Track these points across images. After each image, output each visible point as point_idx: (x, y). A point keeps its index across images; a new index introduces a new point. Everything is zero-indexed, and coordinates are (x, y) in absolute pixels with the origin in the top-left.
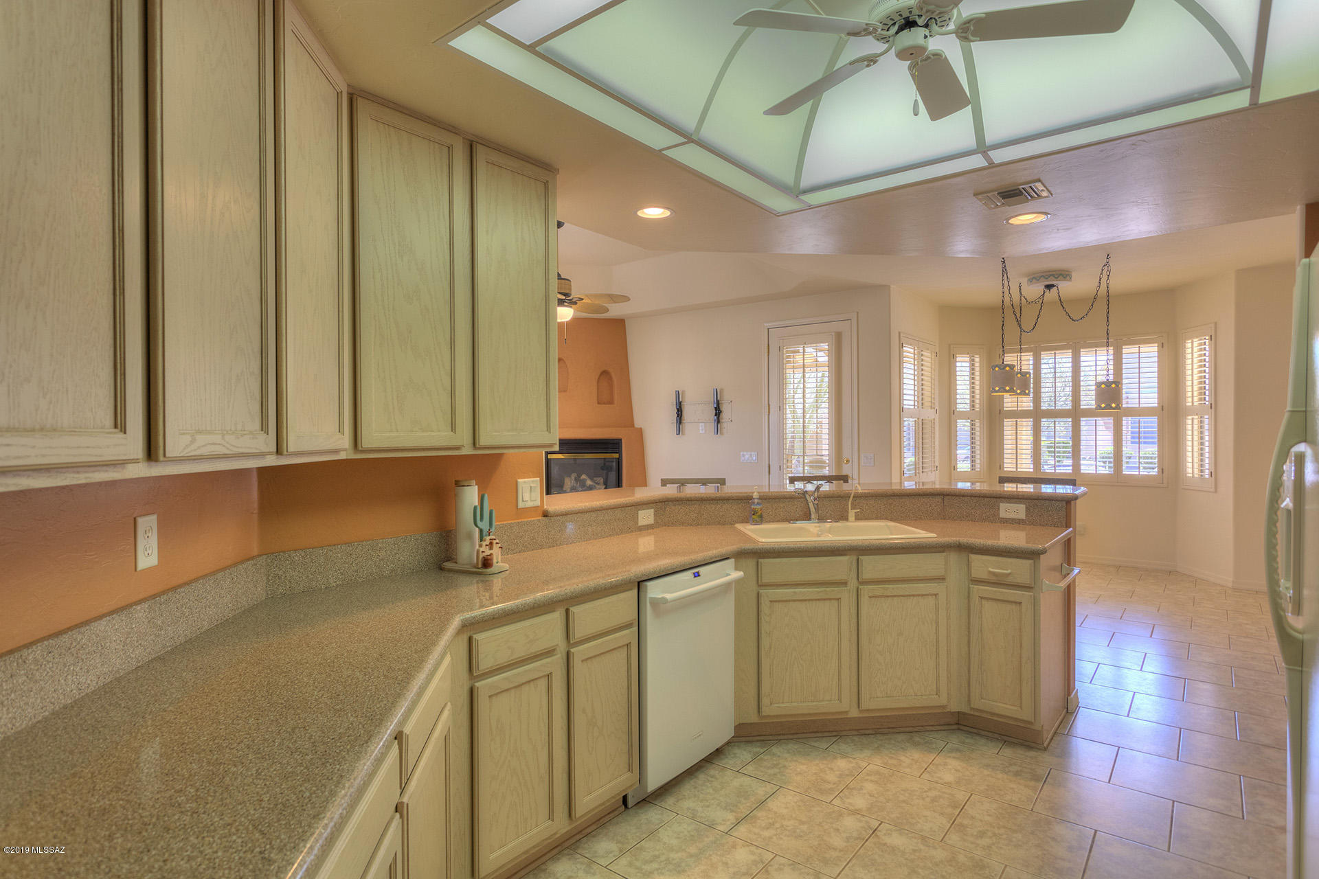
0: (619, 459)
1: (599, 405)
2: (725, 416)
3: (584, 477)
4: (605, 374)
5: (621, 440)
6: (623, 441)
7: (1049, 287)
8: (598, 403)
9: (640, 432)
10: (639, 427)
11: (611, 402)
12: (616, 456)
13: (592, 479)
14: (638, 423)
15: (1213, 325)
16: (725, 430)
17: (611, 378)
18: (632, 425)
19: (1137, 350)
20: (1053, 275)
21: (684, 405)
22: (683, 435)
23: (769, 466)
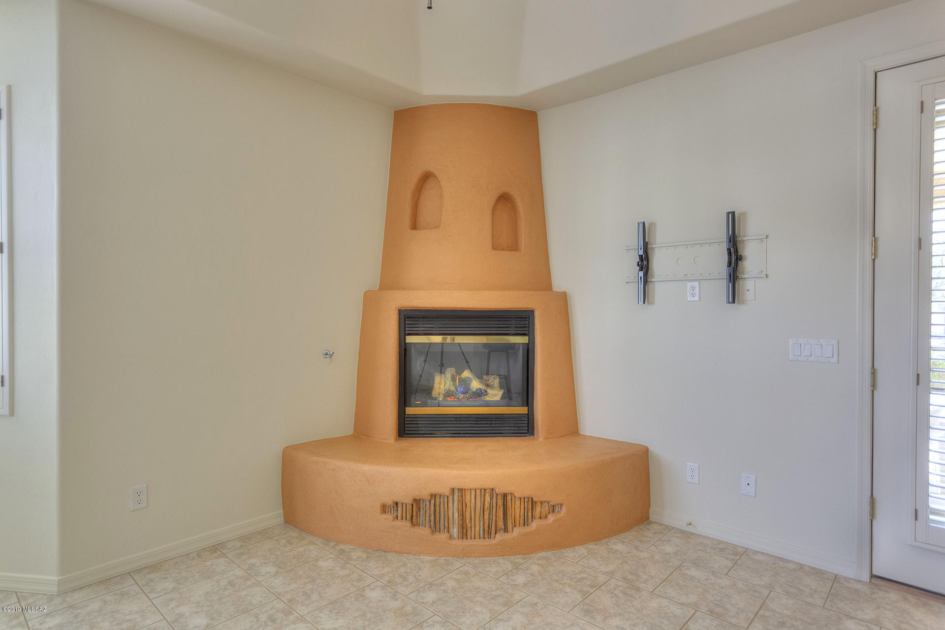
0: (528, 344)
1: (495, 252)
2: (750, 265)
3: (466, 374)
4: (504, 199)
5: (533, 312)
6: (537, 314)
8: (495, 247)
9: (564, 298)
10: (563, 291)
11: (514, 247)
12: (523, 340)
13: (480, 377)
14: (559, 283)
16: (749, 296)
17: (514, 209)
18: (549, 287)
21: (653, 249)
22: (652, 303)
23: (874, 373)
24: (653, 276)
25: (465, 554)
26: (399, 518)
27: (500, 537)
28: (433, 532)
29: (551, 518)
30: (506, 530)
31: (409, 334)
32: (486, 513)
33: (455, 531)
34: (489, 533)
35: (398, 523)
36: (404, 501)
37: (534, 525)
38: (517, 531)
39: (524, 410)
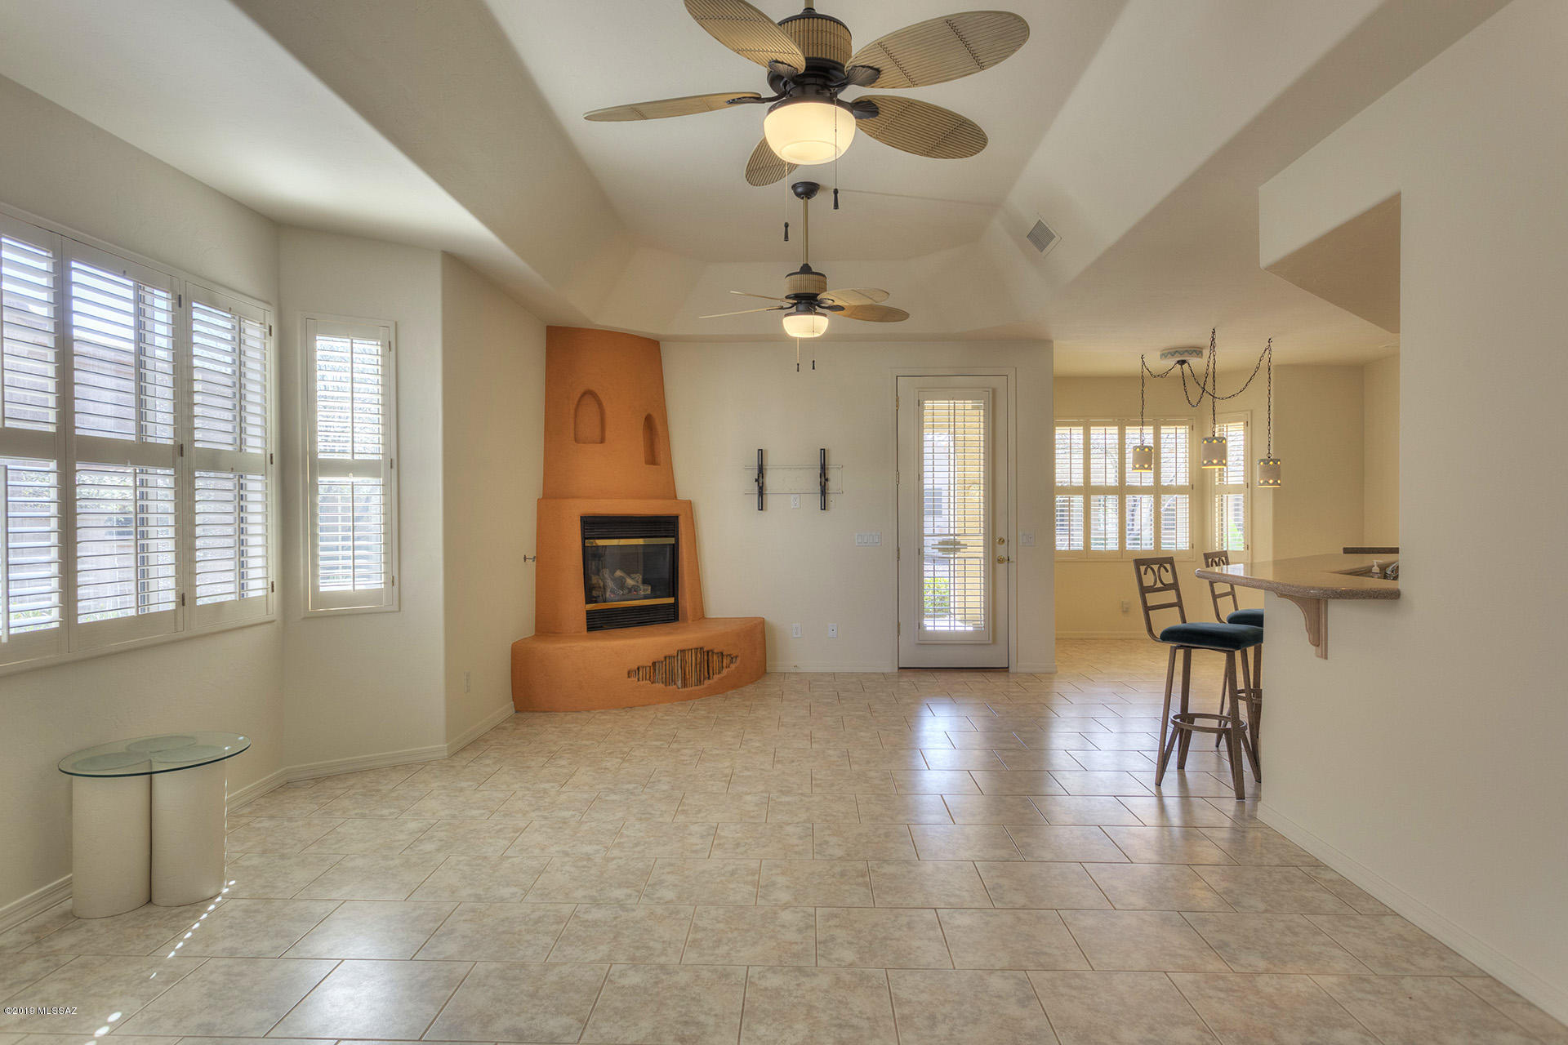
0: (674, 544)
1: (648, 466)
2: (832, 486)
3: (619, 573)
4: (647, 419)
5: (676, 517)
6: (680, 520)
7: (1182, 362)
8: (646, 462)
9: (690, 506)
10: (686, 499)
11: (655, 461)
12: (672, 541)
13: (630, 577)
15: (1249, 413)
16: (834, 505)
17: (653, 427)
18: (676, 496)
19: (1174, 431)
20: (1186, 351)
21: (766, 469)
22: (766, 510)
23: (898, 550)
24: (766, 490)
25: (689, 697)
26: (641, 679)
27: (707, 682)
28: (666, 685)
29: (733, 666)
30: (709, 678)
31: (588, 539)
32: (698, 666)
33: (679, 683)
34: (699, 682)
35: (641, 683)
36: (645, 665)
37: (725, 672)
38: (717, 677)
39: (671, 600)
